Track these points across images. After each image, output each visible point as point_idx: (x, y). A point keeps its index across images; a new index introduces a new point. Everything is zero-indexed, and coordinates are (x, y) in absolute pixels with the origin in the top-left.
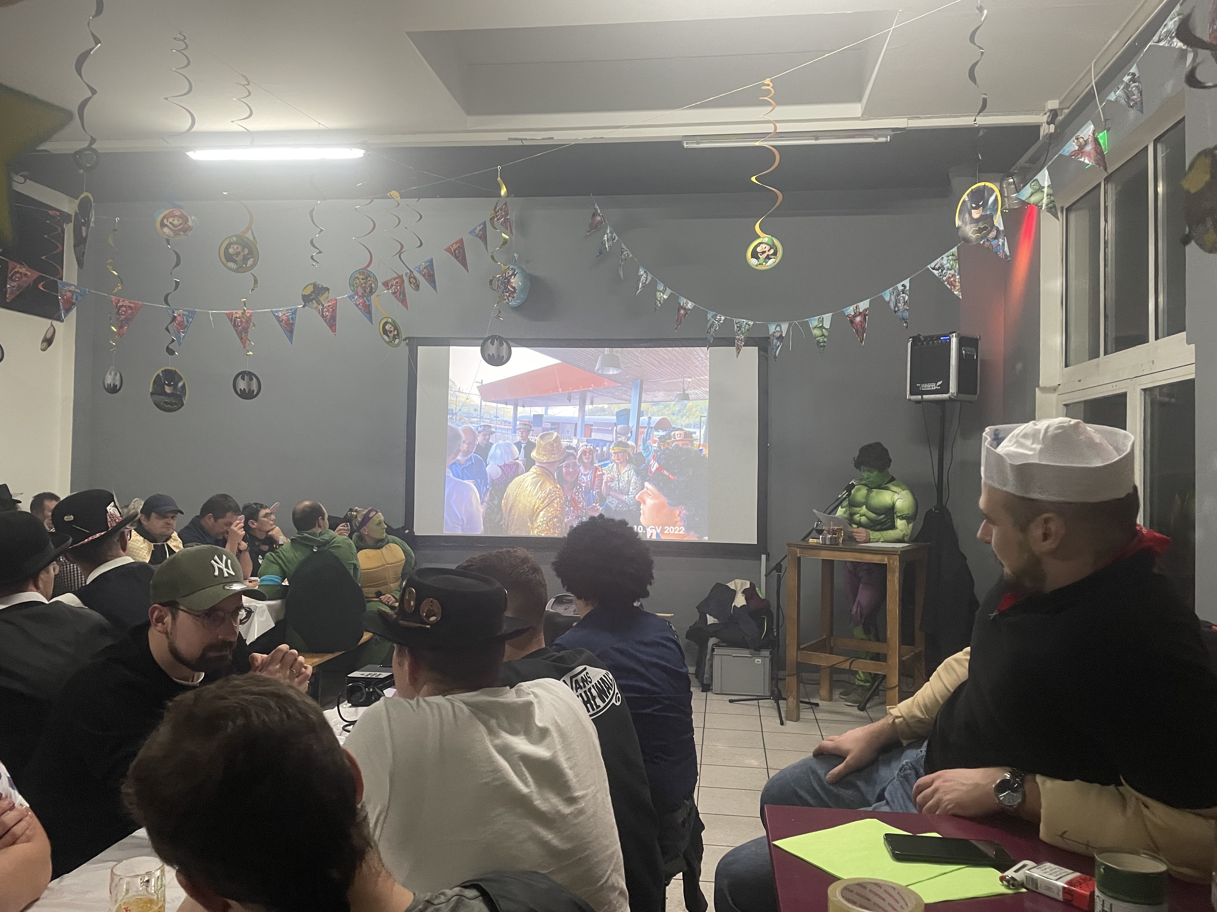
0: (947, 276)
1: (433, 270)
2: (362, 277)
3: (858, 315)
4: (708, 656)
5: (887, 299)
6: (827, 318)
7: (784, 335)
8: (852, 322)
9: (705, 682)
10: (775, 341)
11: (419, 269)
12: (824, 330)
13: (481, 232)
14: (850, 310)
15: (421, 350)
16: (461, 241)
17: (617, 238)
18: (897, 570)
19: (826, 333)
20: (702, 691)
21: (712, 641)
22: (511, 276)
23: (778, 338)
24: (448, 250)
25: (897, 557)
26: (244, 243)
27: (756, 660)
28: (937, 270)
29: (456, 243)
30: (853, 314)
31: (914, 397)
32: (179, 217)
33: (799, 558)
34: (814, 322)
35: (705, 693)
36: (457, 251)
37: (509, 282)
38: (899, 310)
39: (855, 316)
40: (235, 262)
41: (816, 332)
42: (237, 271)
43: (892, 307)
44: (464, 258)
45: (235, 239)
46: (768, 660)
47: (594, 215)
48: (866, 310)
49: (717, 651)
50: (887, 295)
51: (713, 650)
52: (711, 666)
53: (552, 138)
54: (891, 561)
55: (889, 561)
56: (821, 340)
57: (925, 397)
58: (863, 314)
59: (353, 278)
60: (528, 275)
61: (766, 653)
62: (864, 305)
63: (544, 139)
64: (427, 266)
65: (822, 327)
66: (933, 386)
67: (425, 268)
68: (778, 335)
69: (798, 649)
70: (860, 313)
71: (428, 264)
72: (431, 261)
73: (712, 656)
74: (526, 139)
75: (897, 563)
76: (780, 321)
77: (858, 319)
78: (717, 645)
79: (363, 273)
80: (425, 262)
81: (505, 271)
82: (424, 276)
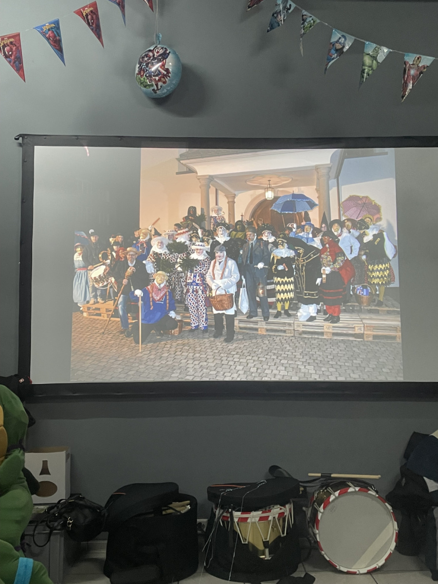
1: (59, 35)
11: (42, 30)
15: (39, 151)
16: (95, 5)
24: (79, 13)
36: (89, 17)
64: (52, 28)
67: (49, 30)
71: (54, 25)
72: (57, 23)
80: (50, 23)
81: (150, 51)
82: (48, 39)
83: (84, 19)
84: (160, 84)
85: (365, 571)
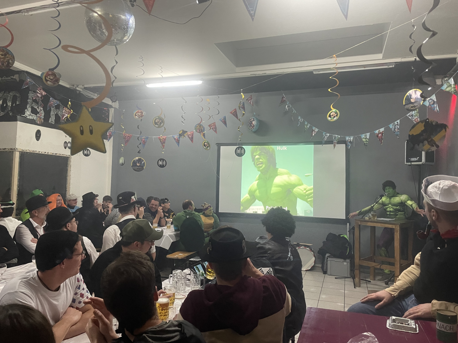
0: (414, 119)
1: (226, 120)
2: (198, 126)
3: (380, 134)
4: (326, 261)
5: (391, 127)
6: (368, 135)
7: (352, 141)
8: (377, 136)
9: (325, 270)
10: (348, 143)
11: (221, 120)
12: (367, 139)
13: (242, 106)
14: (377, 132)
15: (222, 147)
16: (235, 109)
17: (291, 106)
18: (399, 231)
19: (368, 140)
20: (324, 274)
21: (327, 255)
22: (253, 121)
23: (349, 142)
24: (231, 113)
25: (399, 226)
26: (160, 119)
27: (344, 263)
28: (411, 116)
29: (234, 110)
30: (378, 133)
31: (408, 163)
32: (140, 112)
33: (360, 225)
34: (363, 136)
35: (324, 275)
36: (234, 113)
37: (252, 123)
38: (396, 132)
39: (379, 134)
40: (157, 124)
41: (364, 140)
42: (158, 127)
43: (393, 130)
44: (237, 115)
45: (157, 117)
46: (349, 263)
47: (283, 97)
48: (383, 132)
49: (329, 259)
50: (391, 126)
51: (327, 258)
52: (327, 264)
53: (266, 73)
54: (396, 227)
55: (395, 227)
56: (366, 143)
57: (412, 163)
58: (382, 133)
59: (196, 127)
60: (259, 120)
61: (348, 261)
62: (382, 130)
63: (263, 74)
65: (366, 138)
66: (415, 159)
67: (223, 120)
68: (349, 141)
69: (360, 259)
70: (381, 133)
71: (224, 118)
72: (225, 117)
73: (327, 261)
74: (257, 74)
75: (398, 228)
76: (350, 136)
77: (380, 135)
78: (329, 257)
79: (199, 125)
80: (223, 118)
81: (251, 119)
82: (223, 122)
83: (232, 114)
84: (252, 129)
85: (305, 270)
